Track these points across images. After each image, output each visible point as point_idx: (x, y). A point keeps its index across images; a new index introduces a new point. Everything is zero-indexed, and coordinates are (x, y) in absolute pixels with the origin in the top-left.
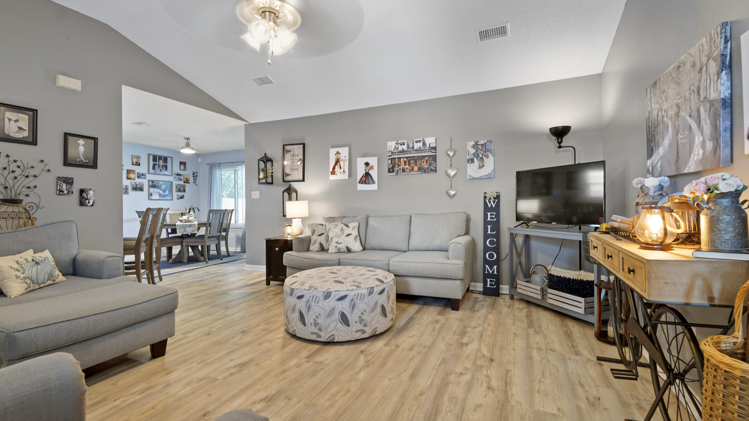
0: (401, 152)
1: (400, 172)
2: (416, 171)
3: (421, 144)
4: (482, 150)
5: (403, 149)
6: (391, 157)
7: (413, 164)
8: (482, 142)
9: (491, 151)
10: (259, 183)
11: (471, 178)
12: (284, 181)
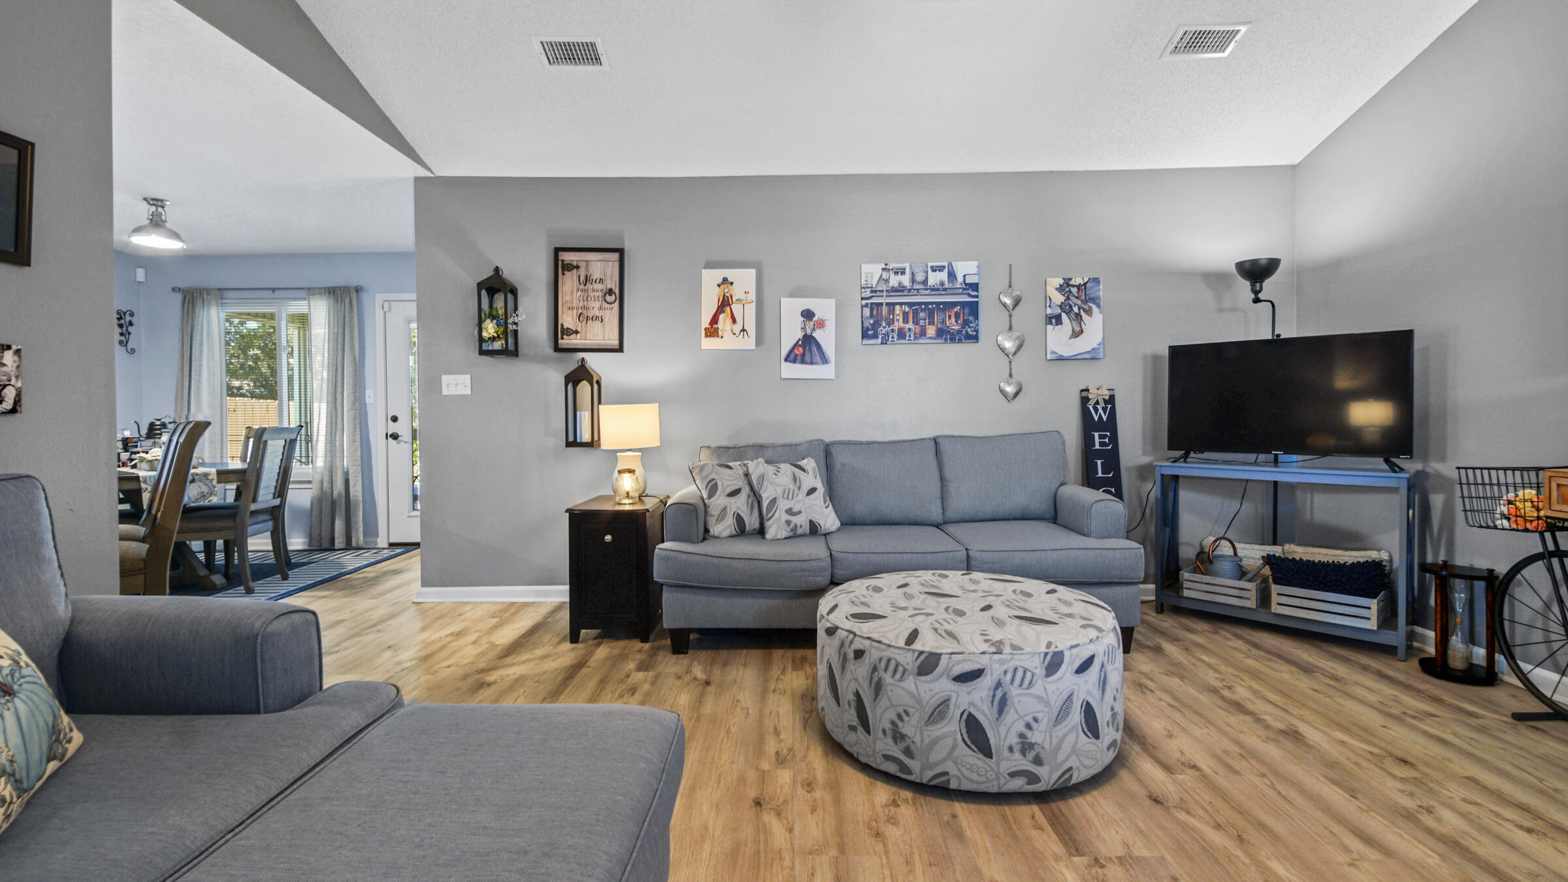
0: (894, 290)
1: (893, 337)
2: (930, 338)
3: (943, 276)
4: (1077, 298)
5: (900, 283)
6: (869, 301)
7: (925, 319)
8: (1078, 281)
9: (1097, 301)
10: (482, 352)
11: (1054, 356)
12: (557, 349)
